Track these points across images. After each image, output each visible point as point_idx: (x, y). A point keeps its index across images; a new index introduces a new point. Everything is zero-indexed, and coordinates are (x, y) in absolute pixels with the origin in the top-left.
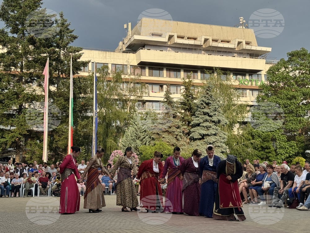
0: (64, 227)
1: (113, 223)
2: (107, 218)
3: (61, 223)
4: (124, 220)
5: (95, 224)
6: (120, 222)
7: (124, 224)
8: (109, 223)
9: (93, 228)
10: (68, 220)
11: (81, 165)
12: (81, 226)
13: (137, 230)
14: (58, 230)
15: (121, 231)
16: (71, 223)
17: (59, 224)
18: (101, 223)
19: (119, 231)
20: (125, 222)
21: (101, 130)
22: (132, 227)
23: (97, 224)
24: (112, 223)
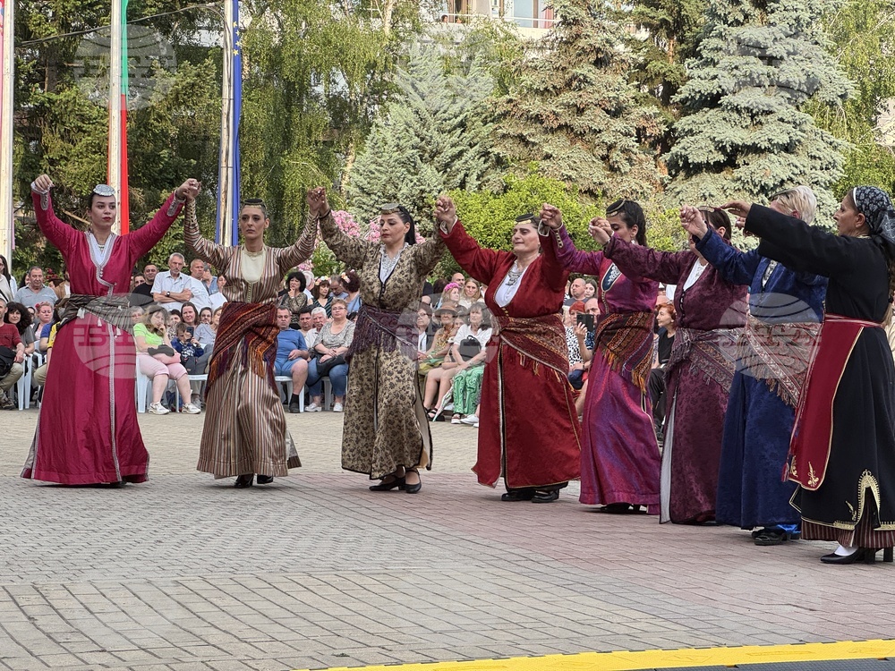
0: (86, 553)
1: (305, 543)
2: (279, 521)
3: (74, 537)
4: (352, 531)
5: (225, 543)
6: (335, 540)
7: (351, 550)
8: (285, 541)
9: (214, 561)
10: (106, 520)
11: (168, 273)
12: (161, 550)
13: (408, 579)
14: (58, 568)
15: (338, 579)
16: (121, 535)
17: (67, 539)
18: (251, 542)
19: (329, 577)
20: (357, 541)
21: (260, 116)
22: (383, 564)
23: (235, 545)
24: (300, 543)
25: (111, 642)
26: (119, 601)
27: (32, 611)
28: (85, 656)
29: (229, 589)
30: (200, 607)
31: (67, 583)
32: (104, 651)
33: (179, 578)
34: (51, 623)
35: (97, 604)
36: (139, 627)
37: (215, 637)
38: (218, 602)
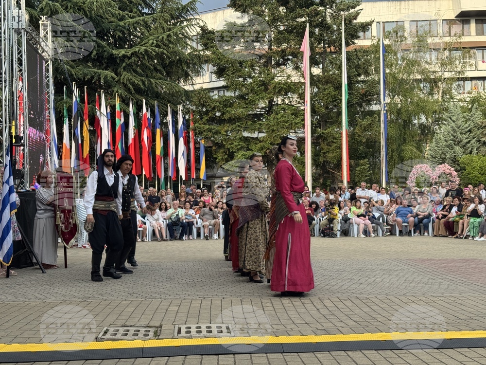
0: (336, 287)
1: (413, 284)
2: (403, 276)
3: (332, 281)
4: (431, 280)
5: (384, 284)
6: (424, 284)
7: (430, 287)
8: (406, 284)
9: (380, 291)
11: (361, 189)
12: (362, 286)
13: (451, 299)
14: (327, 292)
15: (425, 298)
16: (347, 281)
17: (330, 282)
18: (393, 284)
19: (422, 298)
20: (432, 284)
22: (442, 293)
23: (387, 285)
24: (411, 285)
25: (344, 318)
26: (347, 304)
27: (319, 307)
28: (335, 324)
29: (385, 301)
30: (375, 307)
31: (330, 297)
32: (342, 322)
33: (367, 297)
34: (325, 312)
35: (340, 305)
36: (354, 314)
37: (380, 318)
38: (381, 306)
